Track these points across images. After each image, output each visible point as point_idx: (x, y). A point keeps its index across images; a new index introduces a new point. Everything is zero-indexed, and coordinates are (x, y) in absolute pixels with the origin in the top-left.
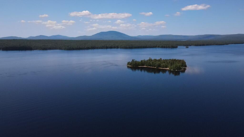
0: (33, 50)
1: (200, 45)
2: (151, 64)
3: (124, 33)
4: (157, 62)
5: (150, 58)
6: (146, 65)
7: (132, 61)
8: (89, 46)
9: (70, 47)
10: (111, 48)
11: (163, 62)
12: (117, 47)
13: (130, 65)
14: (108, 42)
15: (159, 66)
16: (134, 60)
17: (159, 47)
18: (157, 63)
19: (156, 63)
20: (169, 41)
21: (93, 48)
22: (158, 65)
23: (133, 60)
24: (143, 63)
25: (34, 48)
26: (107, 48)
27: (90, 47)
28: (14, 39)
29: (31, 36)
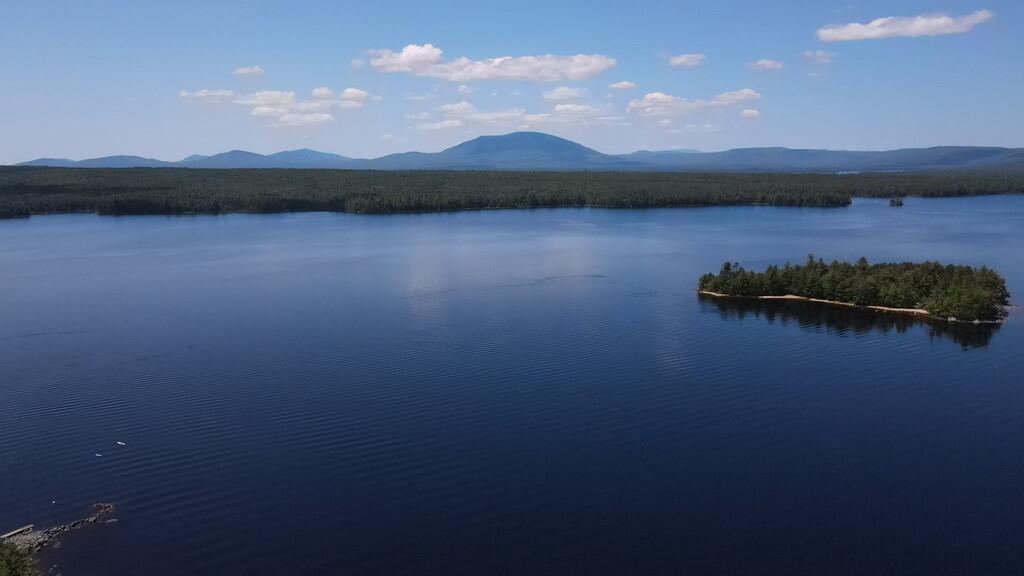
0: (224, 213)
1: (948, 194)
2: (826, 285)
3: (576, 142)
4: (854, 277)
5: (811, 257)
6: (796, 291)
7: (721, 272)
8: (456, 197)
9: (378, 200)
10: (553, 204)
11: (884, 279)
12: (580, 203)
13: (716, 291)
14: (529, 180)
15: (873, 296)
16: (733, 264)
17: (763, 202)
18: (861, 283)
19: (851, 283)
20: (790, 177)
21: (476, 205)
22: (866, 295)
23: (727, 267)
24: (780, 281)
25: (226, 206)
26: (535, 204)
27: (462, 202)
28: (139, 168)
29: (196, 156)
